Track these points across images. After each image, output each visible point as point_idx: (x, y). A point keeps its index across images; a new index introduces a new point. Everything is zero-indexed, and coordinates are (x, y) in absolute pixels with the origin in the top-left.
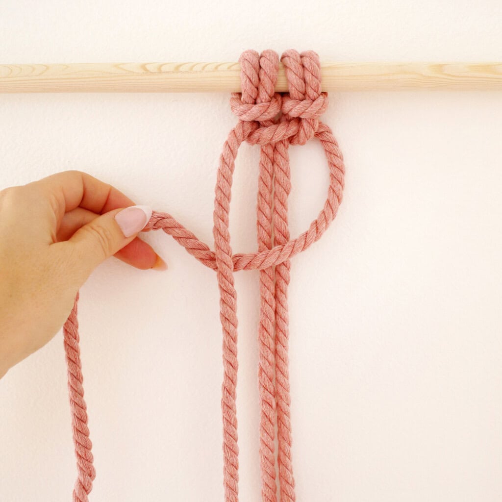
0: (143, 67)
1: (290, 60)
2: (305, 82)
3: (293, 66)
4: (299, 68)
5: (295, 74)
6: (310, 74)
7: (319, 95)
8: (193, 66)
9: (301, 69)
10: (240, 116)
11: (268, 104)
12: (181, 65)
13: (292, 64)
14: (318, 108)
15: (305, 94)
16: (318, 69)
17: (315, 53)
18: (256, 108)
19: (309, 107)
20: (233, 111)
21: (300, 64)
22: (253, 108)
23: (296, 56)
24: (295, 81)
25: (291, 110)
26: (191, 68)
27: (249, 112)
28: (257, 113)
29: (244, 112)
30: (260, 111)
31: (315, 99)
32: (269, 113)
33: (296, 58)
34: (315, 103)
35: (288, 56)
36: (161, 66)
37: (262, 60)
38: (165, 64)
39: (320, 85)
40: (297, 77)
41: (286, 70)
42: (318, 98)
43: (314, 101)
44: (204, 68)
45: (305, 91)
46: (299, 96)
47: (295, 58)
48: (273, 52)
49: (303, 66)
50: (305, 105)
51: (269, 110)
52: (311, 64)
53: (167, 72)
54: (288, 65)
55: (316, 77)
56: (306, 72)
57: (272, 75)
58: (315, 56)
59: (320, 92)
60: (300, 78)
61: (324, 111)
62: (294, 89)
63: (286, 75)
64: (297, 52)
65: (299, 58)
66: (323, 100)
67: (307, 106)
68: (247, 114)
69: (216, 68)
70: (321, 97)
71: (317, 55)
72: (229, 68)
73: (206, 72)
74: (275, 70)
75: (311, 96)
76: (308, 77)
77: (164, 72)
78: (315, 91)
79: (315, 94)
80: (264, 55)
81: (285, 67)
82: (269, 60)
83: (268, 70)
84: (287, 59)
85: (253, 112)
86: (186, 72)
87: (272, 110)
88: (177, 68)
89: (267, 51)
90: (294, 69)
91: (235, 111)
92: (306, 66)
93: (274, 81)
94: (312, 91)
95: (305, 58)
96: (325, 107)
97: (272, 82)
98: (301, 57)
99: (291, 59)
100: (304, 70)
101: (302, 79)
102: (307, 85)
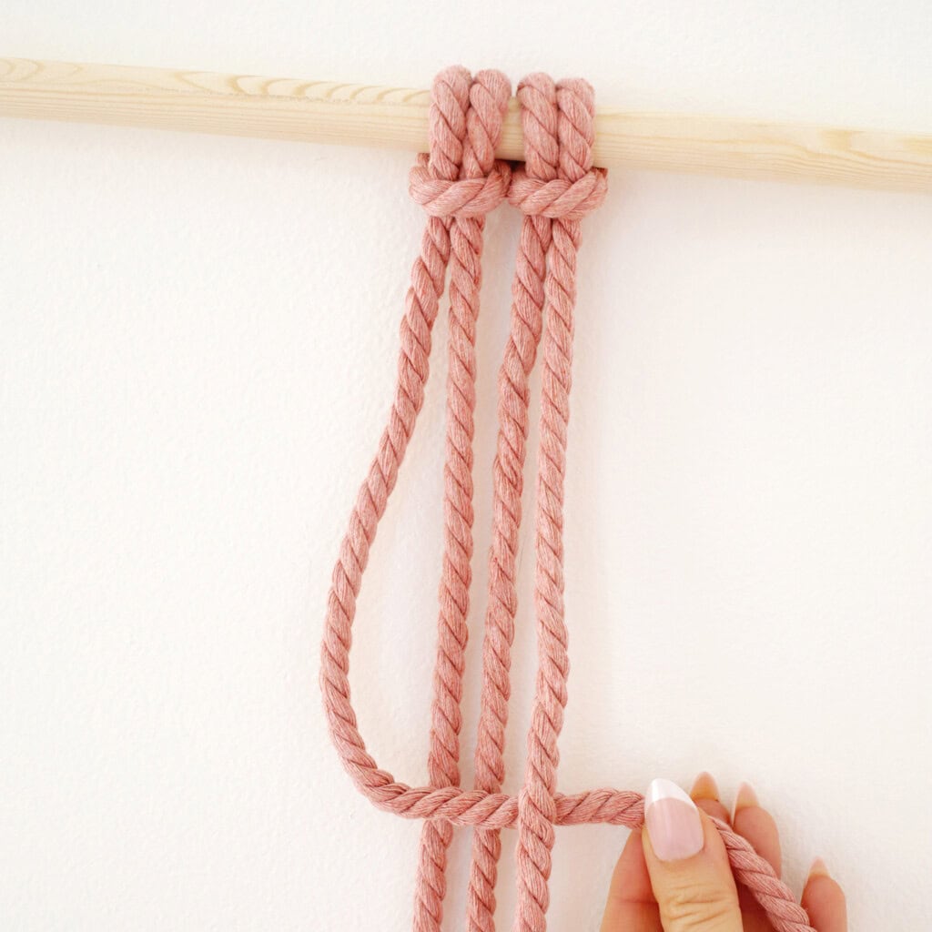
0: (233, 82)
1: (532, 93)
2: (559, 143)
3: (538, 107)
4: (548, 112)
5: (540, 123)
6: (570, 126)
7: (586, 172)
8: (333, 90)
9: (552, 114)
10: (424, 204)
11: (481, 181)
12: (308, 86)
13: (537, 103)
14: (581, 197)
15: (557, 166)
16: (588, 116)
17: (587, 84)
18: (456, 190)
19: (561, 195)
20: (412, 194)
21: (554, 104)
22: (450, 190)
23: (546, 85)
24: (538, 138)
25: (524, 199)
26: (329, 94)
27: (442, 196)
28: (456, 201)
29: (432, 198)
30: (464, 197)
31: (576, 180)
32: (483, 201)
33: (547, 90)
34: (574, 187)
35: (530, 86)
36: (269, 83)
37: (476, 88)
38: (278, 80)
39: (589, 151)
40: (543, 130)
41: (522, 114)
42: (582, 176)
43: (573, 183)
44: (354, 94)
45: (558, 162)
46: (544, 171)
47: (544, 89)
48: (499, 74)
49: (558, 109)
50: (553, 190)
51: (484, 194)
52: (574, 104)
53: (279, 97)
54: (527, 105)
55: (582, 134)
56: (563, 120)
57: (489, 121)
58: (586, 90)
59: (588, 165)
60: (549, 133)
61: (594, 207)
62: (534, 153)
63: (521, 124)
64: (549, 78)
65: (552, 91)
66: (594, 181)
67: (558, 191)
68: (437, 201)
69: (381, 96)
70: (591, 176)
71: (590, 88)
72: (406, 99)
73: (359, 103)
74: (498, 113)
75: (569, 172)
76: (566, 132)
77: (274, 96)
78: (578, 163)
79: (577, 169)
80: (480, 78)
81: (523, 107)
82: (489, 92)
83: (484, 113)
84: (526, 90)
85: (449, 198)
86: (318, 99)
87: (489, 196)
88: (301, 89)
89: (488, 73)
90: (538, 114)
91: (415, 195)
92: (564, 108)
93: (495, 134)
94: (572, 162)
95: (563, 90)
96: (595, 199)
97: (490, 138)
98: (557, 89)
99: (535, 90)
100: (558, 117)
101: (553, 136)
102: (562, 148)
